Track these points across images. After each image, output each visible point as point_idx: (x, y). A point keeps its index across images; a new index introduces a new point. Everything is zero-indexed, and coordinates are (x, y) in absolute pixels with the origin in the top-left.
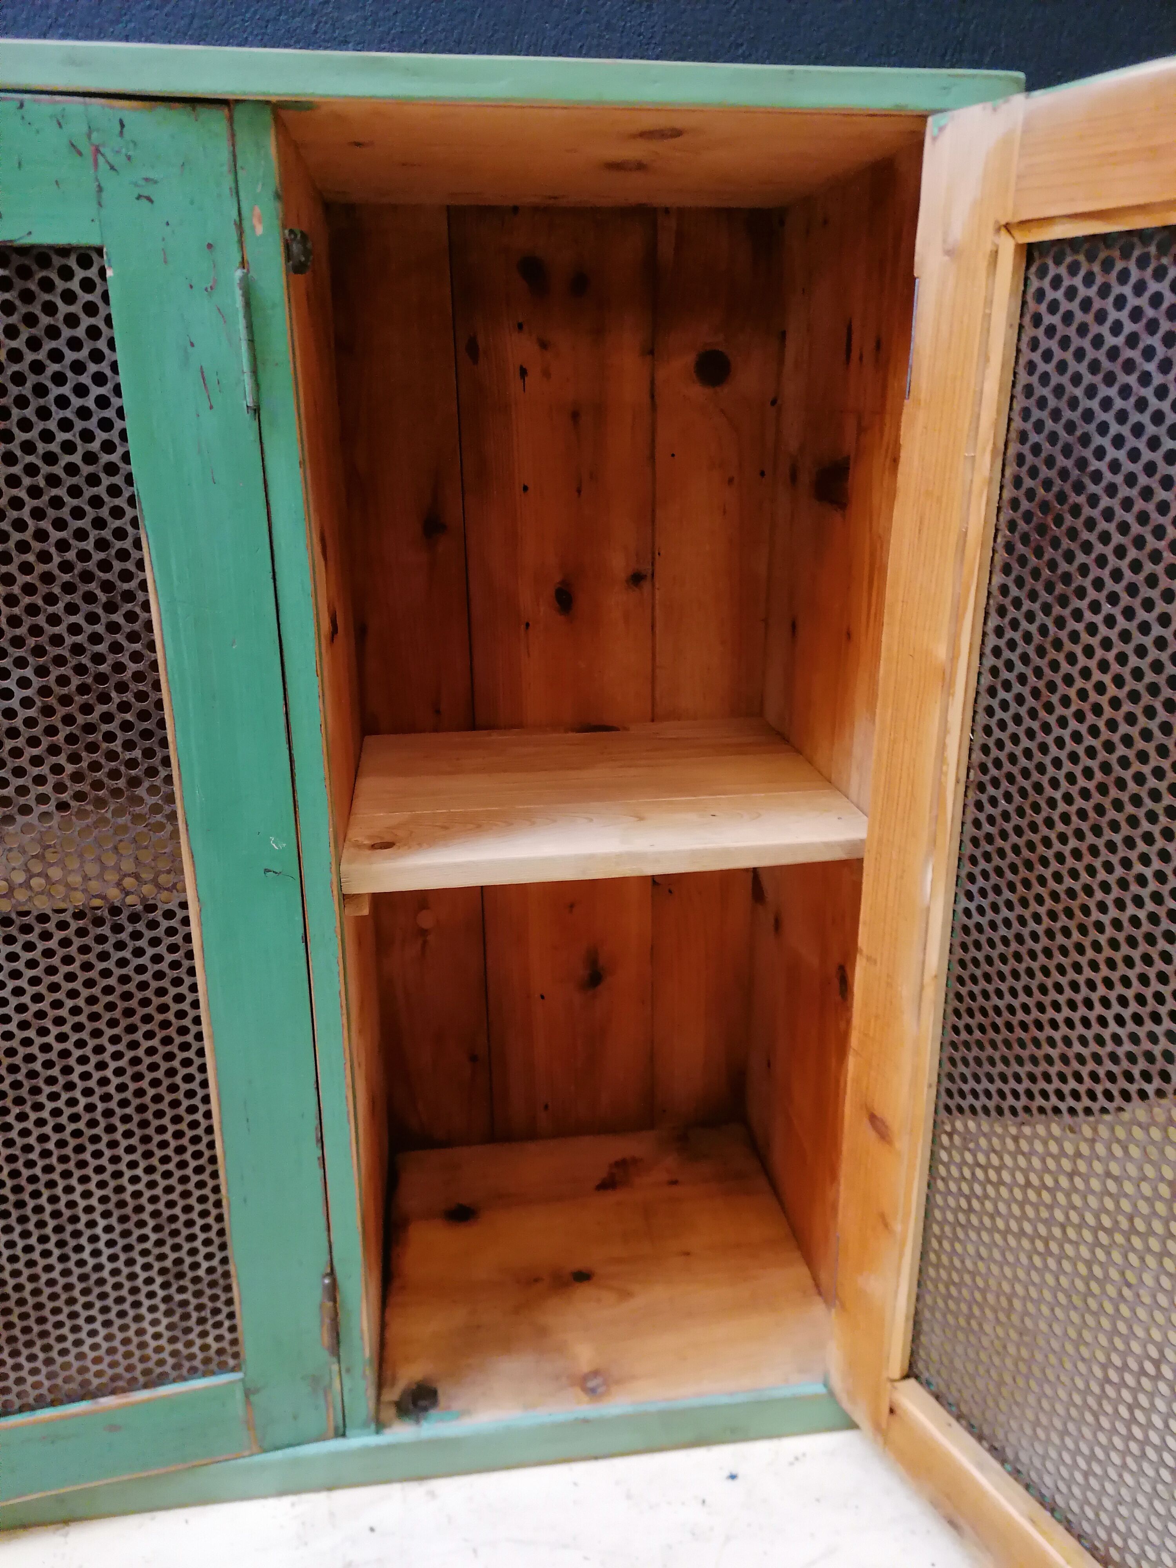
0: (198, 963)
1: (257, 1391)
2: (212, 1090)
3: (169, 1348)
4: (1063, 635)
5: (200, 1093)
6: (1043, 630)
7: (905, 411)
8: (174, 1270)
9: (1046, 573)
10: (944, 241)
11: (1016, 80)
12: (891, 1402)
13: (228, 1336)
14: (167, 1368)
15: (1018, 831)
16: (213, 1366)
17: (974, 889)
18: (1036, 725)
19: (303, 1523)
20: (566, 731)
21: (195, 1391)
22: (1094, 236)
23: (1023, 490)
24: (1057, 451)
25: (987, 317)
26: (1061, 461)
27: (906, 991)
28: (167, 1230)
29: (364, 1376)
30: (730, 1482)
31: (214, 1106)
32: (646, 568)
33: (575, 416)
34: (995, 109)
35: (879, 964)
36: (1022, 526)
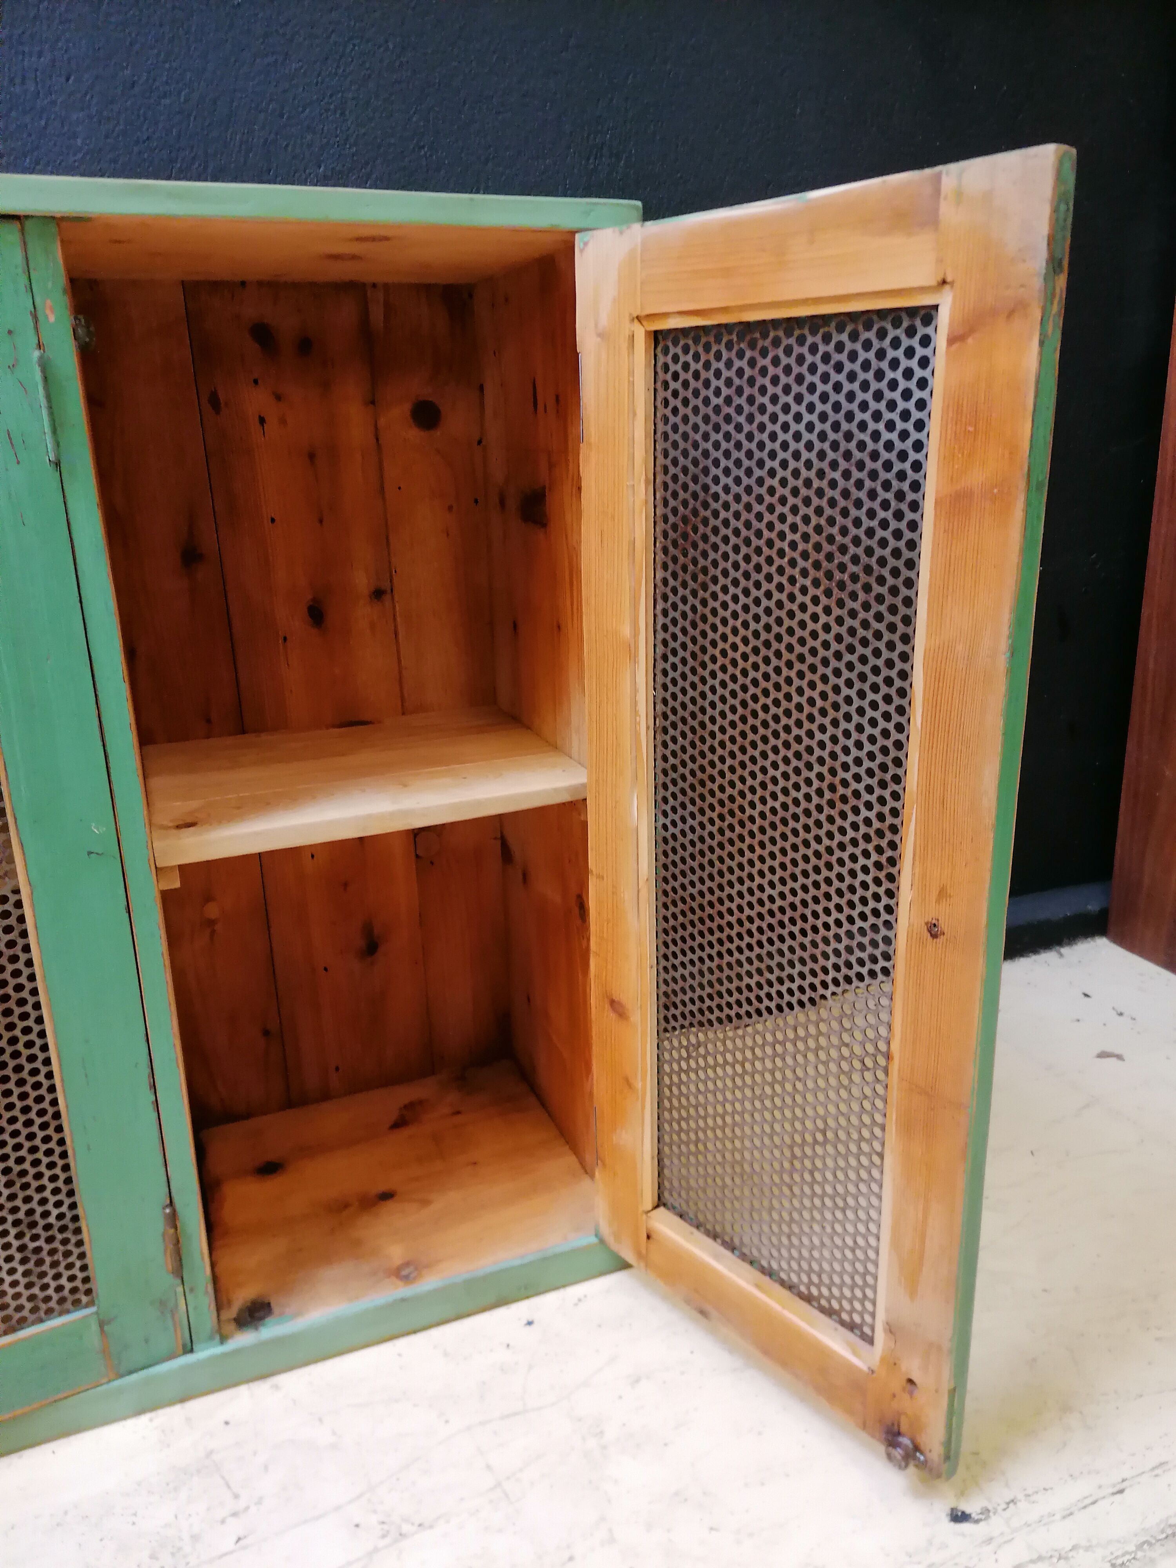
0: (32, 939)
1: (109, 1322)
2: (53, 1053)
3: (26, 1293)
4: (707, 611)
5: (41, 1056)
6: (694, 609)
7: (581, 452)
8: (26, 1221)
9: (691, 567)
10: (596, 326)
11: (637, 208)
12: (647, 1228)
13: (80, 1275)
14: (25, 1313)
15: (693, 759)
16: (68, 1305)
17: (668, 808)
18: (696, 679)
19: (163, 1431)
20: (327, 728)
21: (52, 1329)
22: (697, 327)
23: (669, 508)
24: (688, 480)
25: (632, 384)
26: (692, 486)
27: (627, 895)
28: (18, 1185)
29: (206, 1292)
30: (528, 1328)
31: (55, 1067)
32: (386, 585)
33: (312, 456)
34: (621, 233)
35: (605, 878)
36: (672, 534)
